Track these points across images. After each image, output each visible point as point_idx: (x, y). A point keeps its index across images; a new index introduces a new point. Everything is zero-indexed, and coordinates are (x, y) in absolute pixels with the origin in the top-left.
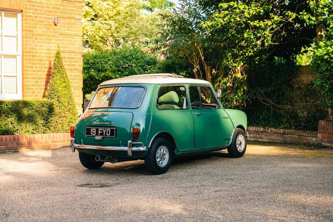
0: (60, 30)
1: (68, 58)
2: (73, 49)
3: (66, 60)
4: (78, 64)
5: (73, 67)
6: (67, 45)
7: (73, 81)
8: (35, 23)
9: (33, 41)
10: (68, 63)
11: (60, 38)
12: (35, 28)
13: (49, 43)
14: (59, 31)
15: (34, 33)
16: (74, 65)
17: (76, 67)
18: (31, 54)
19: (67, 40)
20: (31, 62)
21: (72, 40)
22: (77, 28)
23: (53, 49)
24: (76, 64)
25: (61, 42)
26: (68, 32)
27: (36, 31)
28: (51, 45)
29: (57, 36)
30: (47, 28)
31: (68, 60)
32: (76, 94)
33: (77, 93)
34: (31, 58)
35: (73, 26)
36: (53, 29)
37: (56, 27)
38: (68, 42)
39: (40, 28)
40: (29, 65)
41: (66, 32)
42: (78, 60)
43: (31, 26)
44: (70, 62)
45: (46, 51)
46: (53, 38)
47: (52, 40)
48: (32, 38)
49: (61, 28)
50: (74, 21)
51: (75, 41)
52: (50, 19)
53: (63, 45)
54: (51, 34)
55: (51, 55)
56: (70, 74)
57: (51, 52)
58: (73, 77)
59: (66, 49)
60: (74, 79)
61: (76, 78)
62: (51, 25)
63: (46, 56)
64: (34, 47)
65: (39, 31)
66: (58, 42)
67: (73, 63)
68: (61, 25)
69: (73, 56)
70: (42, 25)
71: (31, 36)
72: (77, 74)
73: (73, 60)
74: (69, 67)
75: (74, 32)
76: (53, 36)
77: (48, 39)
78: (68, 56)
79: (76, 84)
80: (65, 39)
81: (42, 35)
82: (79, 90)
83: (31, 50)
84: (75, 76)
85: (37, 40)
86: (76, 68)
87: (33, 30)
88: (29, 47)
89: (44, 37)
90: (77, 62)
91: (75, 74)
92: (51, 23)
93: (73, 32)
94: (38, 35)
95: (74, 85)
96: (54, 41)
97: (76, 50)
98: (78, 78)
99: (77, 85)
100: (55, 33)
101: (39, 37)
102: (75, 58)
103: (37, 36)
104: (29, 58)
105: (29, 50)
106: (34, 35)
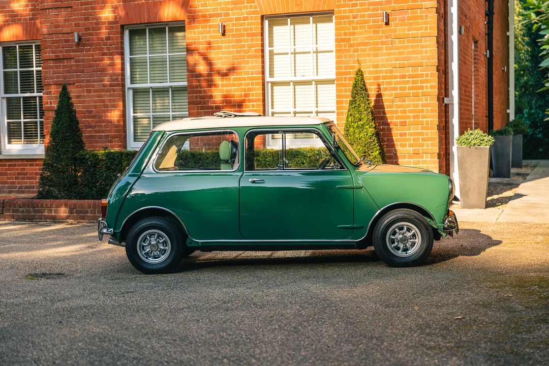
0: (395, 31)
1: (410, 76)
2: (420, 61)
3: (407, 79)
4: (429, 84)
5: (420, 91)
6: (407, 54)
7: (420, 114)
8: (353, 27)
9: (351, 56)
10: (411, 85)
11: (397, 45)
12: (354, 34)
13: (376, 55)
14: (393, 34)
15: (352, 42)
16: (422, 88)
17: (425, 90)
18: (348, 76)
19: (407, 47)
20: (348, 88)
21: (418, 45)
22: (427, 23)
23: (384, 64)
24: (424, 85)
25: (397, 51)
26: (409, 34)
27: (355, 39)
28: (380, 57)
29: (389, 42)
30: (374, 31)
31: (411, 79)
32: (425, 136)
33: (427, 134)
34: (347, 82)
35: (419, 21)
36: (383, 32)
37: (388, 28)
38: (411, 49)
39: (361, 33)
40: (343, 93)
41: (407, 32)
42: (429, 78)
43: (347, 31)
44: (413, 82)
45: (372, 69)
46: (384, 46)
47: (381, 49)
48: (349, 51)
49: (398, 28)
50: (420, 13)
51: (422, 47)
52: (378, 15)
53: (401, 55)
54: (380, 41)
55: (381, 75)
56: (415, 103)
57: (381, 69)
58: (420, 108)
59: (406, 62)
60: (422, 111)
61: (425, 108)
62: (381, 26)
63: (371, 77)
64: (352, 65)
65: (360, 38)
66: (393, 51)
67: (419, 85)
68: (398, 23)
69: (420, 73)
70: (364, 28)
71: (347, 48)
72: (428, 102)
73: (419, 79)
74: (411, 91)
75: (421, 31)
76: (383, 43)
77: (374, 50)
78: (411, 73)
79: (425, 120)
80: (406, 44)
81: (364, 44)
82: (431, 128)
83: (348, 70)
84: (423, 105)
85: (356, 53)
86: (426, 92)
87: (350, 39)
88: (343, 65)
89: (368, 47)
90: (427, 81)
91: (424, 102)
92: (380, 23)
93: (419, 32)
94: (359, 44)
95: (423, 121)
96: (385, 51)
97: (424, 61)
98: (429, 108)
99: (427, 122)
100: (386, 37)
101: (359, 48)
102: (423, 74)
103: (357, 46)
104: (343, 82)
105: (344, 70)
106: (351, 45)
